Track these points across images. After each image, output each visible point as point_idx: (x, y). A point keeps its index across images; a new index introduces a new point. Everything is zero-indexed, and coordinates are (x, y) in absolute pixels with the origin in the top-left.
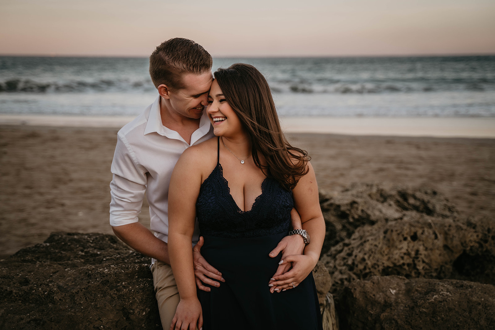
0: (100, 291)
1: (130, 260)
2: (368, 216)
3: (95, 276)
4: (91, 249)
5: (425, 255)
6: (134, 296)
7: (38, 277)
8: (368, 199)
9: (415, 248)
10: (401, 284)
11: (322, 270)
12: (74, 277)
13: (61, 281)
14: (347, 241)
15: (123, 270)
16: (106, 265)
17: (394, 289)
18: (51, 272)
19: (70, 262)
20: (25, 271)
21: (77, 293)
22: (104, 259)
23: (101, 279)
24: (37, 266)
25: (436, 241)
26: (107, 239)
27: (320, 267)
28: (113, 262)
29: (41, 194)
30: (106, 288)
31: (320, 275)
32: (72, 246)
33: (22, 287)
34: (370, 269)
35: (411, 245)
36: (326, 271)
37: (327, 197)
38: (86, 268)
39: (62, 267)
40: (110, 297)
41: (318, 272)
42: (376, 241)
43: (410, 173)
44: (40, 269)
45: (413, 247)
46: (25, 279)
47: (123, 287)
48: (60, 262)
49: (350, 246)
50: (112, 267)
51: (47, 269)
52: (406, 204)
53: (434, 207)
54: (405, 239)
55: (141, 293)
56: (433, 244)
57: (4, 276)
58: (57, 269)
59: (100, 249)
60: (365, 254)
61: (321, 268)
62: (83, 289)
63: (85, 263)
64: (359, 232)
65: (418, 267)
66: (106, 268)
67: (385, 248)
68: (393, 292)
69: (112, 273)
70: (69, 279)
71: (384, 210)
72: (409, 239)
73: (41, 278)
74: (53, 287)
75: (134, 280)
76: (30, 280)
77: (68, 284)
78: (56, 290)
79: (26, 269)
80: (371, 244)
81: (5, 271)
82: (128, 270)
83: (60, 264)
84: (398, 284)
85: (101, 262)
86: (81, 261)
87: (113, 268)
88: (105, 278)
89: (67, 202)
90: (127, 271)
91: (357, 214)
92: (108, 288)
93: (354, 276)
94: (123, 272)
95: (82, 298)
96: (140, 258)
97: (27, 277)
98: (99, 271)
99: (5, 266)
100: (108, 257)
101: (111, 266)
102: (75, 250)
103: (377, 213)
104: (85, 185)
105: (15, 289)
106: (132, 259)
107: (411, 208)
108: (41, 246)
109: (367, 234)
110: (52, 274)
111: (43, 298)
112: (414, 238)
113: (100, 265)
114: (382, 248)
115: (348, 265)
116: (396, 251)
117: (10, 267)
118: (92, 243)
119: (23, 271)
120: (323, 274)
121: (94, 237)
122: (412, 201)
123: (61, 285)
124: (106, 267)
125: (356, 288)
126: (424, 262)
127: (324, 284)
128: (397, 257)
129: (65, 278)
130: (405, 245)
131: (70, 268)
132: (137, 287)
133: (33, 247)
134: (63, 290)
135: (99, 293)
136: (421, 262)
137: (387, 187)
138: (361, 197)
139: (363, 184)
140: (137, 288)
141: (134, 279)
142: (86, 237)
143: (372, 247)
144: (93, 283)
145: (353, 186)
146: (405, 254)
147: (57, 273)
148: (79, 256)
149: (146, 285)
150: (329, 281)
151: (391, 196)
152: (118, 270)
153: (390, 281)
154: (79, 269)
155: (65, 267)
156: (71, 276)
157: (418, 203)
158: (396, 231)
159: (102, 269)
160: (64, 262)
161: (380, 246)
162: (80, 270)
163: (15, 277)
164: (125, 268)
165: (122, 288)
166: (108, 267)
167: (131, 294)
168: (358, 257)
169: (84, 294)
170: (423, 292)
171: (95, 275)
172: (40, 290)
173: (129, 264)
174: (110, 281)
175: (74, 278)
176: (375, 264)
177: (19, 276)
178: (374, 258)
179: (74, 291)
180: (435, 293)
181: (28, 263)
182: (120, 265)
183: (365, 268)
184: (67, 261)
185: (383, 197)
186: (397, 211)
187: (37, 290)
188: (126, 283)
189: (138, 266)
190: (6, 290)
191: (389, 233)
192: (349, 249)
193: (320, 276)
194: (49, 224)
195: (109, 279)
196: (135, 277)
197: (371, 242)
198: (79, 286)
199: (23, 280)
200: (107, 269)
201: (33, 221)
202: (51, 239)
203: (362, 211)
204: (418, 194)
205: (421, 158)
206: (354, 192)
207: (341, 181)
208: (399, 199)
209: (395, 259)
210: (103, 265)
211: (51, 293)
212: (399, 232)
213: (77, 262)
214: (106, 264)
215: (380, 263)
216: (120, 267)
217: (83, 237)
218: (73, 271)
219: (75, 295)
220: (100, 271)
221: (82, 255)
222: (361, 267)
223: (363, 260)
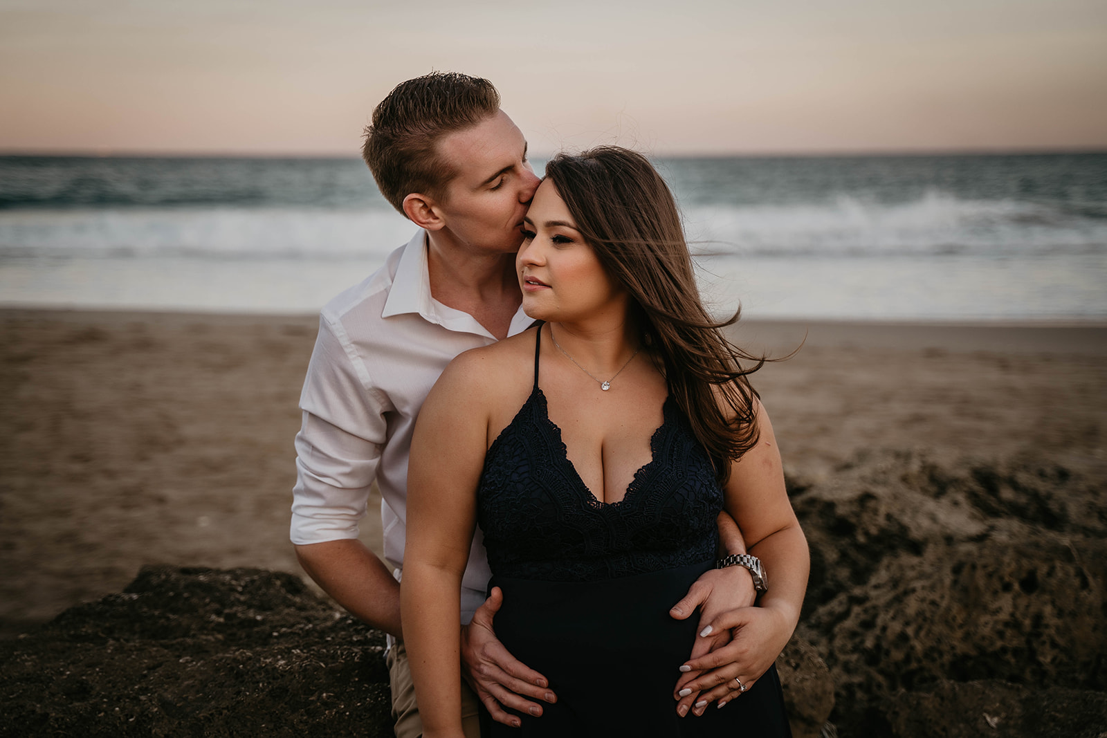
0: (266, 714)
1: (340, 636)
2: (904, 529)
3: (254, 675)
4: (240, 609)
5: (1058, 628)
6: (350, 728)
7: (111, 678)
8: (902, 488)
9: (1033, 610)
10: (1013, 702)
11: (811, 665)
12: (200, 678)
13: (170, 690)
14: (857, 591)
15: (322, 662)
16: (279, 648)
17: (994, 713)
18: (144, 665)
19: (189, 640)
20: (80, 664)
21: (209, 719)
22: (275, 634)
23: (269, 683)
24: (109, 651)
25: (1084, 593)
26: (278, 583)
27: (806, 657)
28: (298, 642)
29: (110, 474)
30: (282, 707)
31: (807, 677)
32: (195, 600)
33: (71, 703)
34: (919, 661)
35: (1023, 602)
36: (821, 667)
37: (802, 483)
38: (232, 655)
39: (170, 653)
40: (290, 731)
41: (802, 669)
42: (934, 591)
43: (988, 426)
44: (116, 658)
45: (1028, 606)
46: (78, 685)
47: (322, 704)
48: (166, 641)
49: (868, 604)
50: (295, 655)
51: (134, 659)
52: (992, 502)
53: (1063, 508)
54: (1007, 587)
55: (369, 721)
56: (1077, 600)
57: (28, 675)
58: (158, 659)
59: (262, 608)
60: (907, 624)
61: (809, 658)
62: (223, 709)
63: (226, 645)
64: (888, 567)
65: (1041, 659)
66: (279, 657)
67: (955, 608)
68: (993, 721)
69: (297, 668)
70: (188, 685)
71: (942, 516)
72: (1016, 586)
73: (119, 682)
74: (150, 704)
75: (351, 687)
76: (92, 688)
77: (187, 697)
78: (157, 712)
79: (82, 658)
80: (923, 600)
81: (30, 663)
82: (333, 663)
83: (166, 647)
84: (1003, 702)
85: (266, 640)
86: (216, 638)
87: (298, 656)
88: (279, 680)
89: (171, 493)
90: (333, 665)
91: (875, 525)
92: (285, 706)
93: (880, 678)
94: (321, 666)
95: (222, 732)
96: (363, 632)
97: (84, 678)
98: (264, 665)
99: (30, 651)
100: (284, 629)
101: (293, 651)
102: (201, 611)
103: (925, 523)
104: (214, 453)
105: (54, 709)
106: (343, 633)
107: (1006, 510)
108: (119, 601)
109: (910, 574)
110: (145, 672)
111: (124, 733)
112: (1030, 584)
113: (265, 650)
114: (948, 609)
115: (864, 651)
116: (985, 618)
117: (42, 654)
118: (241, 593)
119: (73, 663)
120: (814, 675)
121: (247, 579)
122: (1007, 494)
123: (170, 699)
124: (281, 655)
125: (897, 709)
126: (1054, 645)
127: (818, 698)
128: (986, 631)
129: (179, 681)
130: (1005, 603)
131: (191, 656)
132: (359, 704)
133: (99, 603)
134: (174, 711)
135: (263, 719)
136: (1048, 646)
137: (946, 458)
138: (885, 483)
139: (886, 452)
140: (359, 706)
141: (351, 684)
142: (228, 578)
143: (925, 606)
144: (248, 693)
145: (862, 456)
146: (1007, 624)
147: (158, 669)
148: (212, 625)
149: (379, 699)
150: (830, 693)
151: (956, 482)
152: (311, 661)
153: (984, 693)
154: (214, 658)
155: (177, 653)
156: (194, 676)
157: (1023, 500)
158: (985, 567)
159: (270, 660)
160: (174, 642)
161: (944, 604)
162: (215, 661)
163: (54, 678)
164: (327, 656)
165: (320, 707)
166: (286, 653)
167: (344, 724)
168: (889, 632)
169: (227, 723)
170: (1070, 722)
171: (255, 673)
172: (118, 711)
173: (338, 647)
174: (290, 690)
175: (201, 680)
176: (932, 649)
177: (65, 677)
178: (930, 635)
179: (201, 715)
180: (1101, 728)
181: (86, 643)
182: (313, 650)
183: (908, 659)
184: (182, 639)
185: (938, 484)
186: (973, 517)
187: (109, 712)
188: (332, 694)
189: (361, 653)
190: (33, 712)
191: (966, 571)
192: (865, 611)
193: (807, 679)
194: (128, 546)
195: (288, 683)
196: (352, 680)
197: (920, 593)
198: (213, 703)
199: (74, 686)
200: (283, 658)
201: (90, 538)
202: (142, 582)
203: (889, 517)
204: (1023, 478)
205: (1012, 391)
206: (866, 470)
207: (823, 444)
208: (977, 487)
209: (983, 638)
210: (274, 649)
211: (143, 718)
212: (990, 569)
213: (206, 640)
214: (280, 646)
215: (945, 647)
216: (315, 653)
217: (221, 577)
218: (199, 664)
219: (203, 725)
220: (266, 665)
221: (219, 624)
222: (898, 655)
223: (903, 637)
